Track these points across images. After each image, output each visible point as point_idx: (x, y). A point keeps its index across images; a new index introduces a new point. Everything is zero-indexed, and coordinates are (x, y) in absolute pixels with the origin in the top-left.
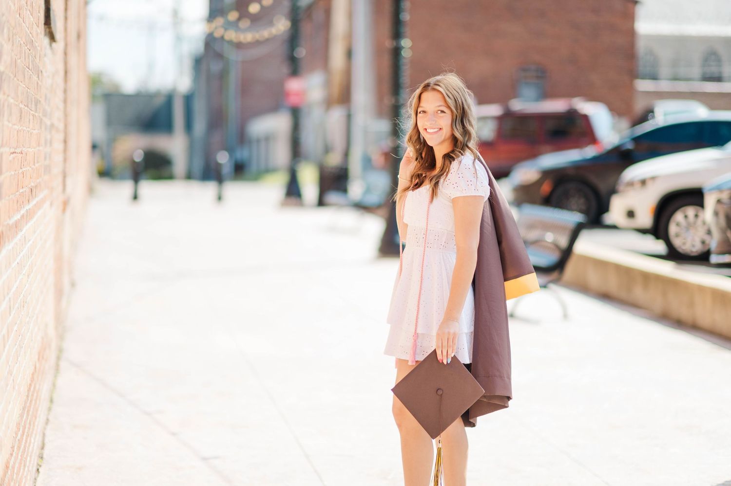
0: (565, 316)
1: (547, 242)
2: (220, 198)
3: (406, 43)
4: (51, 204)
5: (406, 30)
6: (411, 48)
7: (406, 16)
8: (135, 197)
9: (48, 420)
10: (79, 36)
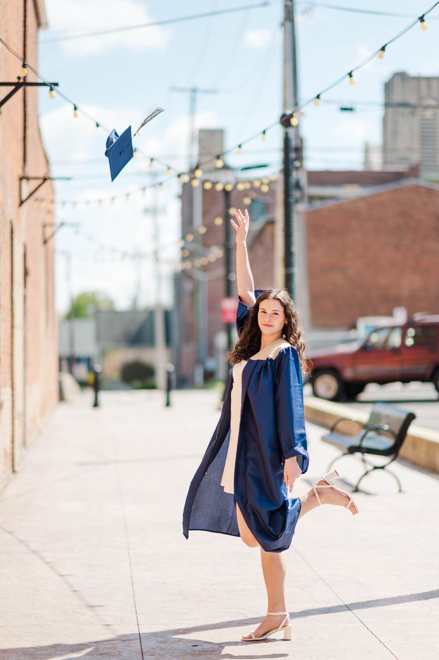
0: (400, 491)
1: (383, 430)
2: (168, 404)
8: (96, 404)
10: (26, 273)
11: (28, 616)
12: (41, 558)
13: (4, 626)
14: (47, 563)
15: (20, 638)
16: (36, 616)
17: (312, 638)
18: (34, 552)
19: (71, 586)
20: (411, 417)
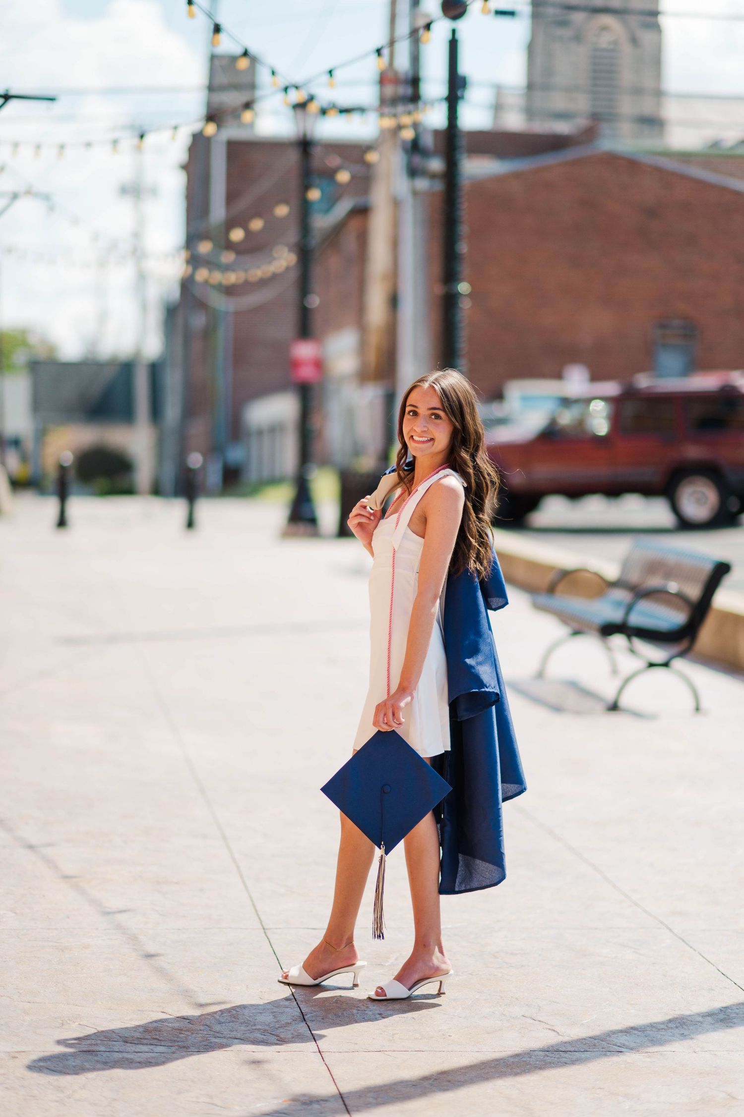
0: (697, 709)
1: (669, 592)
2: (190, 524)
3: (463, 288)
5: (465, 269)
6: (471, 295)
7: (463, 248)
8: (62, 522)
11: (63, 1024)
12: (50, 863)
13: (16, 1055)
14: (66, 877)
15: (62, 1091)
16: (81, 1023)
17: (734, 1098)
18: (31, 847)
19: (134, 939)
20: (722, 570)
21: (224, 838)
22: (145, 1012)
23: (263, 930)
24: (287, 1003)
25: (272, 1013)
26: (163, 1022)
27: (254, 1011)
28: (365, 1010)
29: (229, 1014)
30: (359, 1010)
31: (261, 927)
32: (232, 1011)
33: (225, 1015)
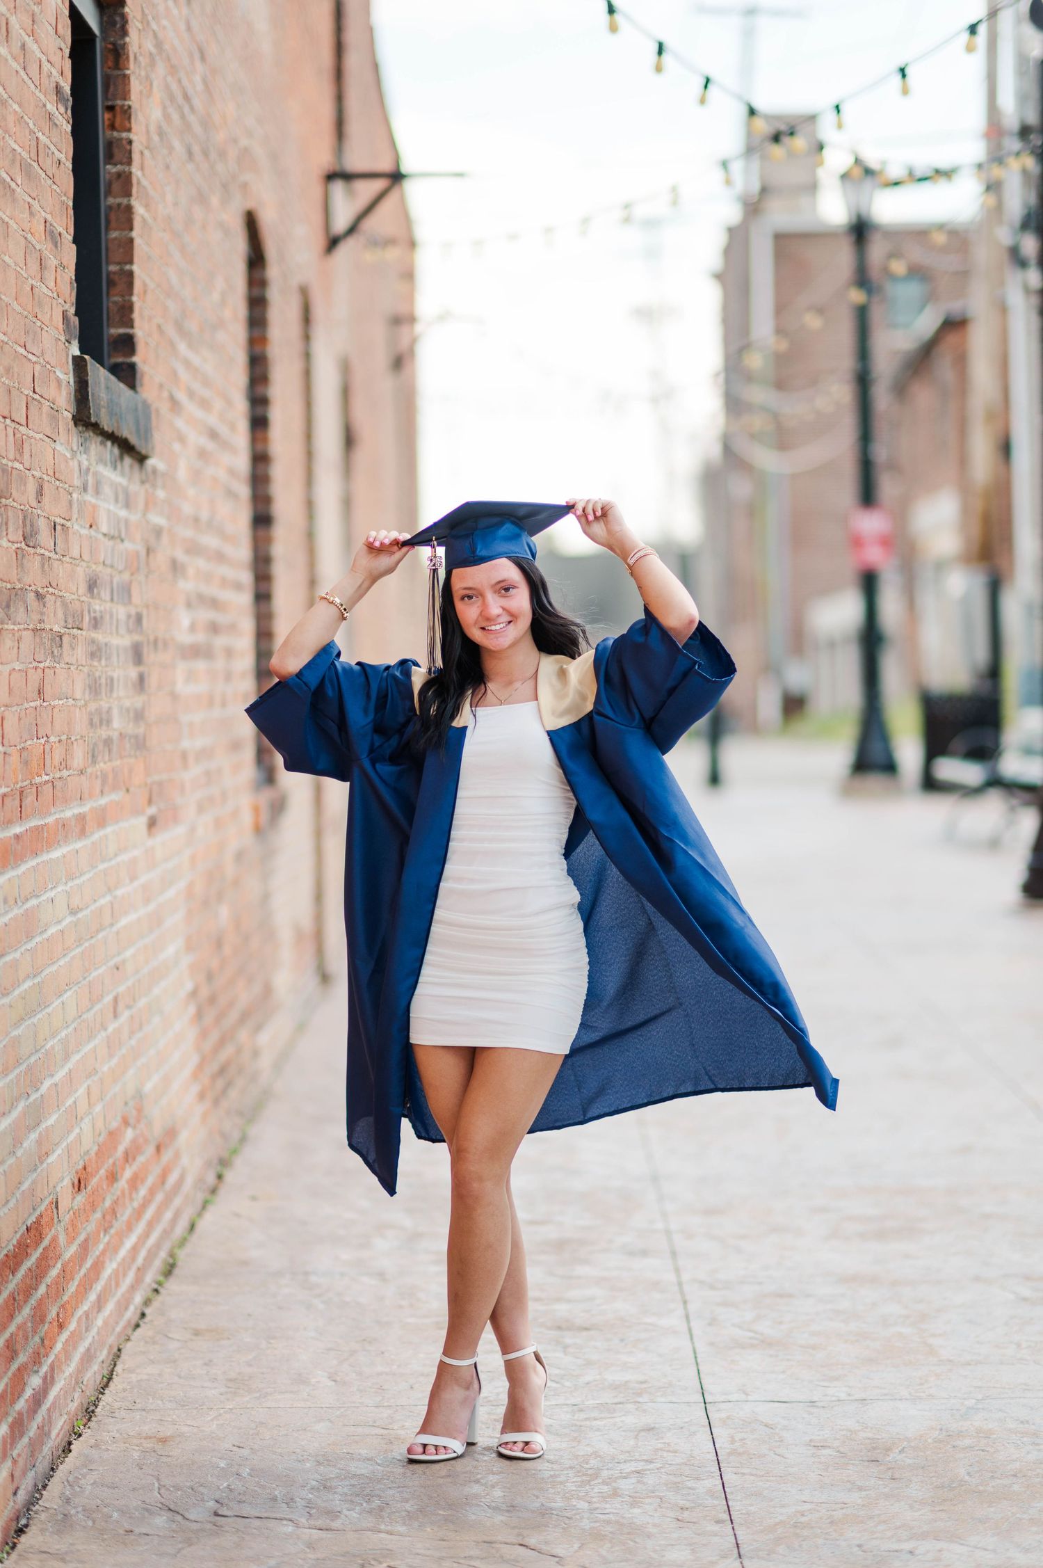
2: (714, 777)
4: (152, 823)
9: (143, 1315)
10: (349, 440)
21: (674, 1254)
22: (493, 1545)
23: (703, 1404)
24: (716, 1528)
25: (690, 1545)
26: (518, 1562)
27: (663, 1542)
28: (837, 1540)
29: (623, 1547)
30: (827, 1539)
31: (703, 1401)
32: (629, 1542)
33: (617, 1548)
